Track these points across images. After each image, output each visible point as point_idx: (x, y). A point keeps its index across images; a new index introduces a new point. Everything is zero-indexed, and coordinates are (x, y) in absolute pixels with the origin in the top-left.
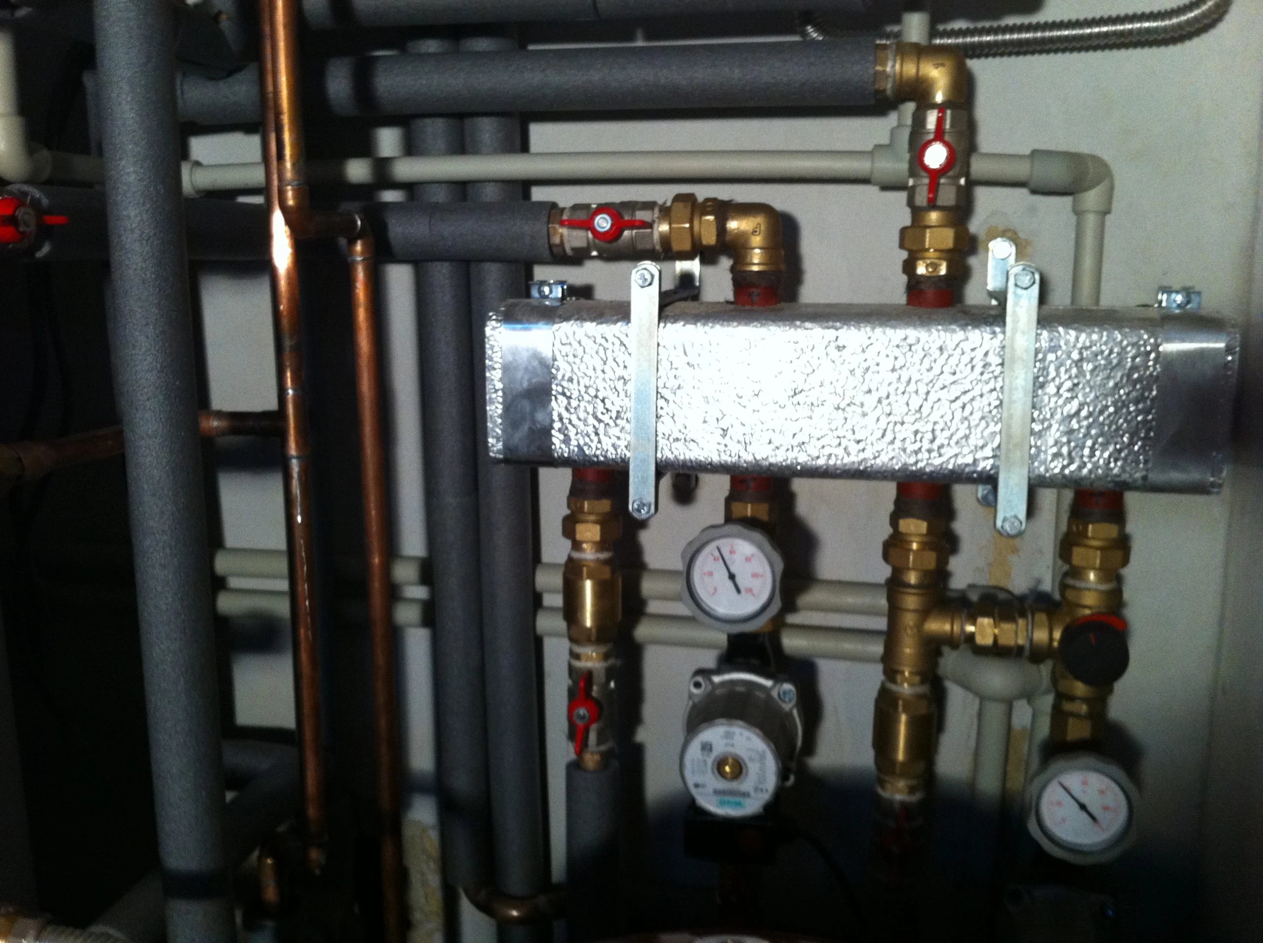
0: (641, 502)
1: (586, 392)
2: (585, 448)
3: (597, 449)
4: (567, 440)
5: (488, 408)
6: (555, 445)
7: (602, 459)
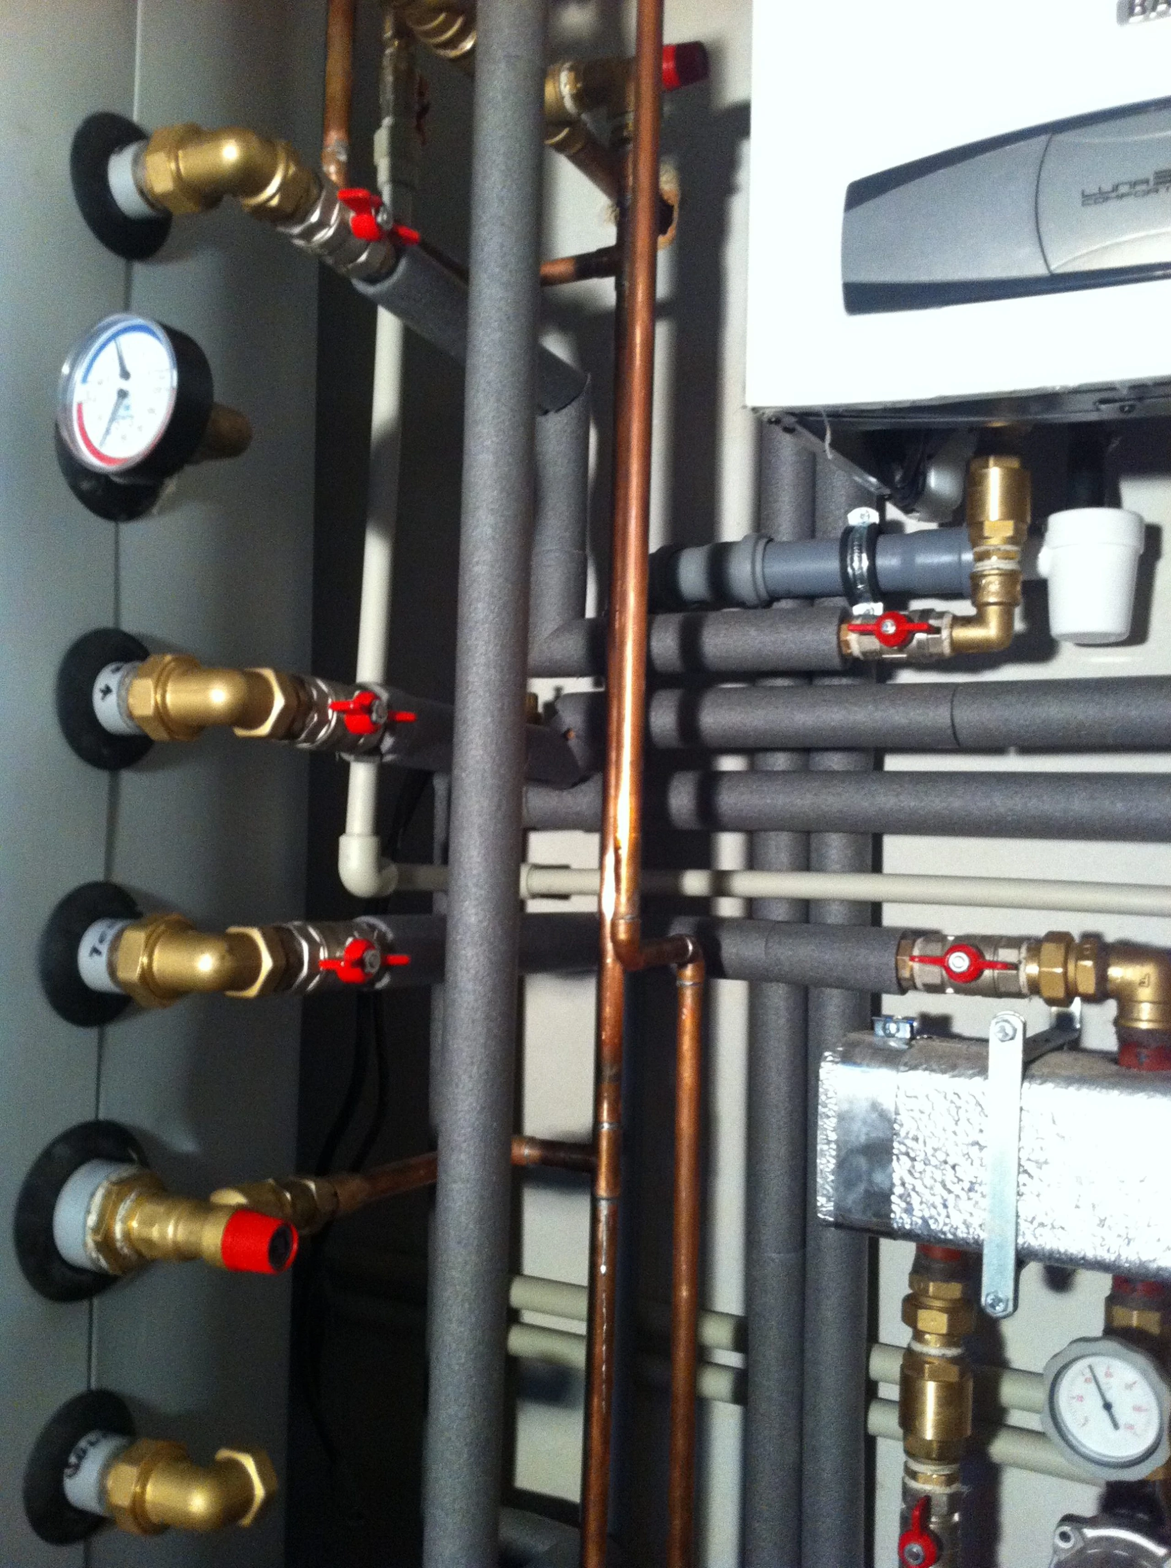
0: (996, 1297)
1: (933, 1156)
2: (931, 1222)
3: (945, 1224)
4: (909, 1210)
5: (818, 1161)
6: (894, 1213)
7: (950, 1236)
